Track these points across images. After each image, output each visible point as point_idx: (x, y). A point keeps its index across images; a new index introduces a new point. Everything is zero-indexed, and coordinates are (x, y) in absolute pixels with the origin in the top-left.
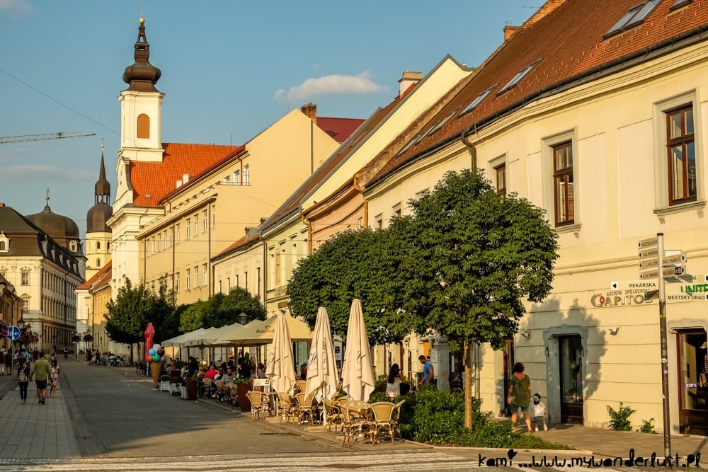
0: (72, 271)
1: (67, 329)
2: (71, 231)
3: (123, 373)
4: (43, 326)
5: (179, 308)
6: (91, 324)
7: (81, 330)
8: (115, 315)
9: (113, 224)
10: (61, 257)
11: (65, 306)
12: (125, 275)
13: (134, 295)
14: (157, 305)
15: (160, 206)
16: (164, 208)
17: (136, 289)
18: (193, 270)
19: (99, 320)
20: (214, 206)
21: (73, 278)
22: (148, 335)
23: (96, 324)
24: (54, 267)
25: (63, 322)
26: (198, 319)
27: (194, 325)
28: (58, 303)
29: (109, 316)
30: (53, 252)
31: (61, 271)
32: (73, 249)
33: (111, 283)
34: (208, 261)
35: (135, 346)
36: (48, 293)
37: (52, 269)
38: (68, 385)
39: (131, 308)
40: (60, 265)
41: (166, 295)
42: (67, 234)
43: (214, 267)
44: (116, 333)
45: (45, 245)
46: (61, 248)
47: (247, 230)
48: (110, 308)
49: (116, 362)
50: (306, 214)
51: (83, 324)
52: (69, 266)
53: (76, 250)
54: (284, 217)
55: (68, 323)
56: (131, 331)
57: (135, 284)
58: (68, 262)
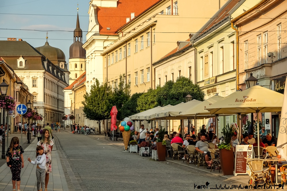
0: (61, 79)
1: (59, 113)
2: (61, 57)
3: (96, 139)
4: (45, 111)
5: (134, 95)
6: (73, 109)
7: (67, 113)
8: (89, 102)
9: (87, 47)
10: (55, 71)
11: (58, 100)
12: (94, 78)
13: (101, 90)
14: (118, 95)
15: (116, 34)
16: (118, 36)
17: (102, 86)
18: (139, 73)
19: (79, 106)
20: (154, 29)
21: (62, 83)
22: (113, 114)
23: (76, 109)
24: (51, 77)
25: (57, 109)
26: (150, 101)
27: (147, 106)
28: (53, 97)
29: (85, 103)
30: (50, 68)
31: (55, 79)
32: (62, 67)
33: (86, 84)
34: (150, 66)
35: (102, 122)
36: (48, 92)
37: (50, 77)
38: (61, 147)
39: (100, 97)
40: (54, 75)
41: (123, 88)
42: (58, 58)
43: (155, 69)
44: (90, 114)
45: (46, 63)
46: (55, 66)
47: (178, 43)
48: (86, 98)
49: (90, 132)
50: (234, 22)
51: (69, 110)
52: (60, 76)
53: (63, 68)
54: (213, 27)
55: (59, 110)
56: (100, 112)
57: (102, 83)
58: (59, 74)
